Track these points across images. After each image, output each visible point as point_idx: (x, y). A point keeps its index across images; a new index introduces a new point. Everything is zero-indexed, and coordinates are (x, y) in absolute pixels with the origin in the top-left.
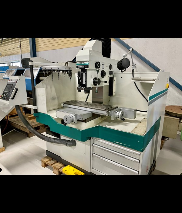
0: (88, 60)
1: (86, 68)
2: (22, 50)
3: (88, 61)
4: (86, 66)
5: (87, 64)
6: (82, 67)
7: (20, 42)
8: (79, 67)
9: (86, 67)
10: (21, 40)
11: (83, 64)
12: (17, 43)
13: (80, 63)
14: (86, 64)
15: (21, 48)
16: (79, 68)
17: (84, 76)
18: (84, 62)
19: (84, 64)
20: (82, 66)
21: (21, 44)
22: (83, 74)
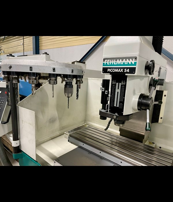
0: (136, 54)
1: (127, 73)
2: (24, 48)
3: (136, 58)
4: (127, 68)
5: (132, 64)
6: (116, 70)
7: (23, 39)
8: (109, 70)
9: (128, 71)
10: (24, 38)
11: (120, 65)
12: (20, 41)
13: (114, 62)
14: (128, 64)
15: (24, 46)
16: (109, 72)
17: (118, 91)
18: (122, 59)
19: (124, 64)
20: (118, 68)
21: (24, 42)
22: (115, 85)
